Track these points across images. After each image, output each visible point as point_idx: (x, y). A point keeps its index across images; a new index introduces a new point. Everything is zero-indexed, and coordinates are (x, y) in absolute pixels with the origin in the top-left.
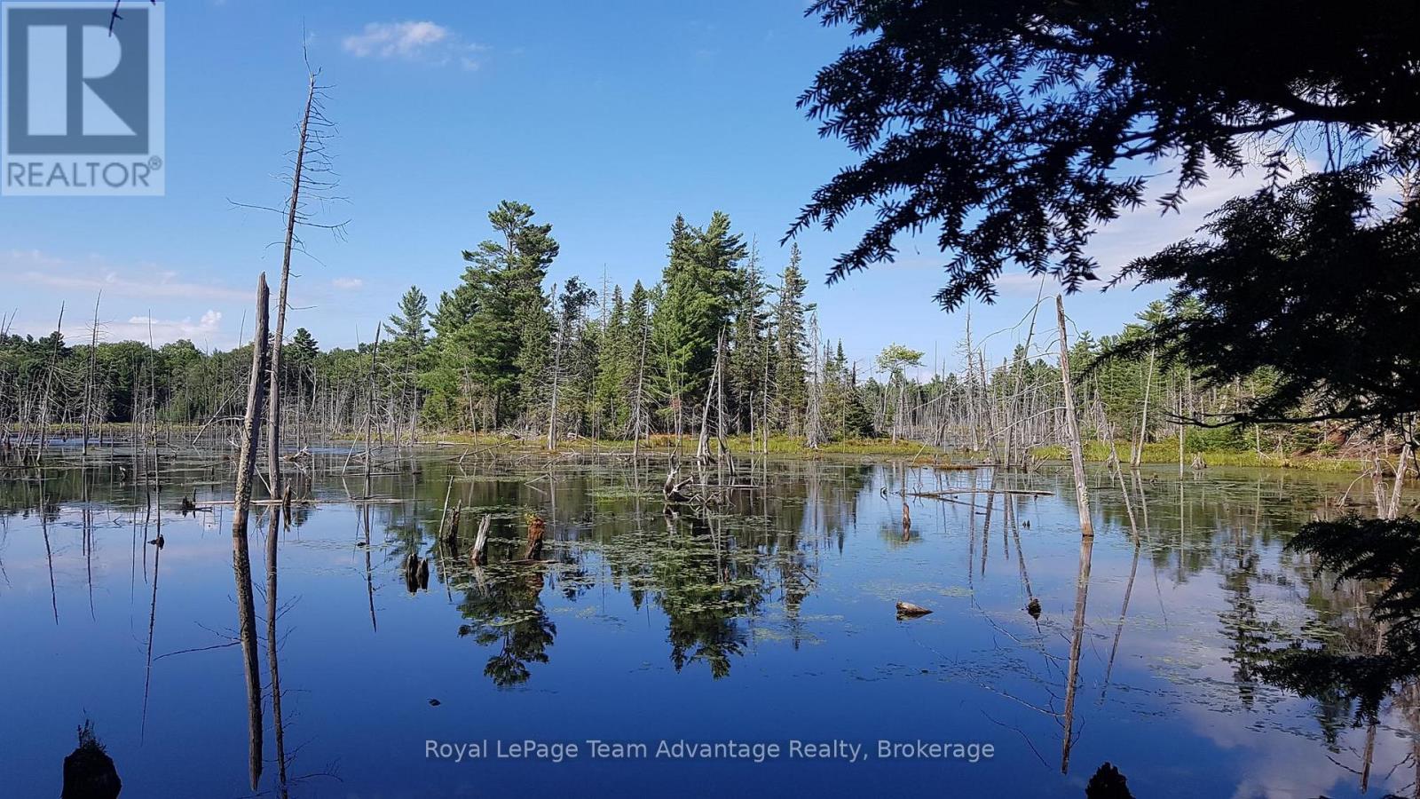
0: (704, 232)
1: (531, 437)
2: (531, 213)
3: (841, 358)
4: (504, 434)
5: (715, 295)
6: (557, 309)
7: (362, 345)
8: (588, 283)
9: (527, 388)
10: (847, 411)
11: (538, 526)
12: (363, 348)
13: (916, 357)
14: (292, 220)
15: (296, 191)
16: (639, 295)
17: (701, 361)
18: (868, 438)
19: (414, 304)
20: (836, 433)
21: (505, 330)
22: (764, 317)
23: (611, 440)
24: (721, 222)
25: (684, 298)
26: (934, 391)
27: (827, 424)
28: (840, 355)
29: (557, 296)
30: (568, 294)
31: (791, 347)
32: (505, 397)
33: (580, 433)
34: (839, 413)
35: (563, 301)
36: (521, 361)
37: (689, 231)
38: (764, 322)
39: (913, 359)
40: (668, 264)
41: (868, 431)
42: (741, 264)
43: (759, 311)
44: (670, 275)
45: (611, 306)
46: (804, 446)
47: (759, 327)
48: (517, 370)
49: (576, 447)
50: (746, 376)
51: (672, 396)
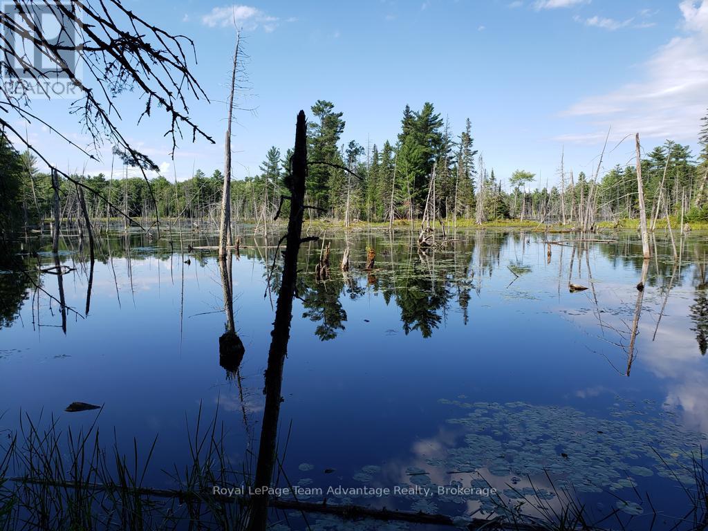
0: (420, 114)
1: (336, 222)
2: (332, 106)
3: (493, 178)
4: (322, 220)
5: (426, 146)
6: (345, 156)
7: (247, 178)
8: (360, 143)
9: (332, 199)
10: (496, 206)
11: (372, 253)
12: (247, 179)
13: (531, 177)
14: (231, 107)
15: (233, 92)
16: (388, 148)
17: (420, 182)
18: (507, 219)
19: (273, 155)
20: (490, 217)
21: (320, 168)
22: (451, 158)
23: (375, 222)
24: (429, 107)
25: (411, 149)
26: (535, 197)
27: (486, 213)
28: (493, 177)
29: (344, 150)
30: (350, 149)
31: (467, 173)
32: (321, 202)
33: (360, 219)
34: (492, 207)
35: (347, 152)
36: (330, 183)
37: (412, 114)
38: (451, 161)
39: (529, 177)
40: (401, 132)
41: (507, 215)
42: (441, 130)
43: (449, 155)
44: (402, 138)
45: (372, 155)
46: (475, 223)
47: (449, 164)
48: (327, 188)
49: (359, 226)
50: (442, 189)
51: (405, 200)
